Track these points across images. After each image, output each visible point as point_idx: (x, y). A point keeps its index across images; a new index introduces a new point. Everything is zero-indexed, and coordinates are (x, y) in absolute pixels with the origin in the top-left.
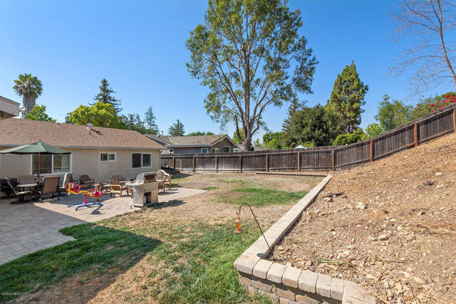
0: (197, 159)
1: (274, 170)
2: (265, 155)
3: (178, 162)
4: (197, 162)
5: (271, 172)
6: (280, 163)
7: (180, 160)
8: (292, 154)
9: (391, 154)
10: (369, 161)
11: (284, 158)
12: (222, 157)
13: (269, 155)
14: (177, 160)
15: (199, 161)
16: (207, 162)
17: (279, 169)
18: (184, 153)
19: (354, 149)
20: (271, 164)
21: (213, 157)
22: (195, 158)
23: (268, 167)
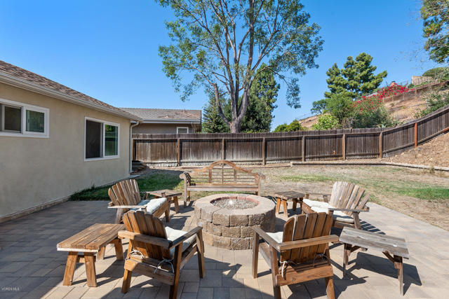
0: (185, 144)
1: (313, 158)
2: (301, 138)
3: (144, 149)
4: (184, 149)
5: (308, 161)
6: (320, 149)
7: (148, 145)
8: (336, 137)
9: (432, 138)
10: (413, 145)
11: (326, 141)
12: (233, 141)
13: (306, 138)
14: (139, 145)
15: (189, 146)
16: (205, 148)
17: (319, 157)
18: (157, 134)
19: (400, 132)
20: (308, 151)
21: (216, 140)
22: (181, 141)
23: (305, 155)
